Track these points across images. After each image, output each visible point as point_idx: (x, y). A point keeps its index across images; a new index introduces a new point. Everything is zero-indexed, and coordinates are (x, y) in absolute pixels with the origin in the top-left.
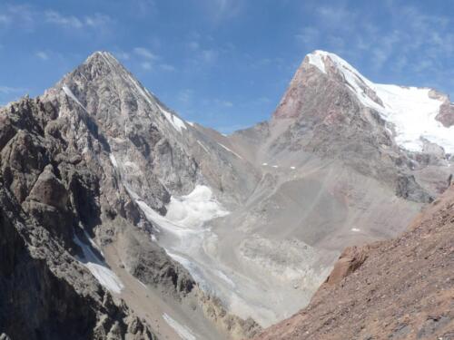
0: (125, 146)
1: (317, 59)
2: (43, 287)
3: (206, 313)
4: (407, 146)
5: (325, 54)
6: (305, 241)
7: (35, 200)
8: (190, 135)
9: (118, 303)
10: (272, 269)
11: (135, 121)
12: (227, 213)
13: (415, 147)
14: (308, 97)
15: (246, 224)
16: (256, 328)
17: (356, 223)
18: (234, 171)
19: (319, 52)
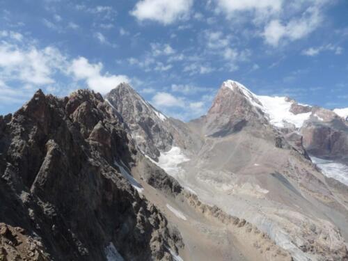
0: (137, 128)
1: (229, 84)
2: (98, 184)
3: (189, 204)
4: (276, 125)
5: (233, 82)
6: (232, 171)
7: (92, 140)
8: (168, 122)
9: (141, 197)
10: (216, 185)
11: (141, 116)
12: (189, 160)
13: (280, 125)
14: (225, 102)
15: (199, 164)
16: (219, 211)
17: (256, 161)
18: (190, 139)
19: (230, 81)
